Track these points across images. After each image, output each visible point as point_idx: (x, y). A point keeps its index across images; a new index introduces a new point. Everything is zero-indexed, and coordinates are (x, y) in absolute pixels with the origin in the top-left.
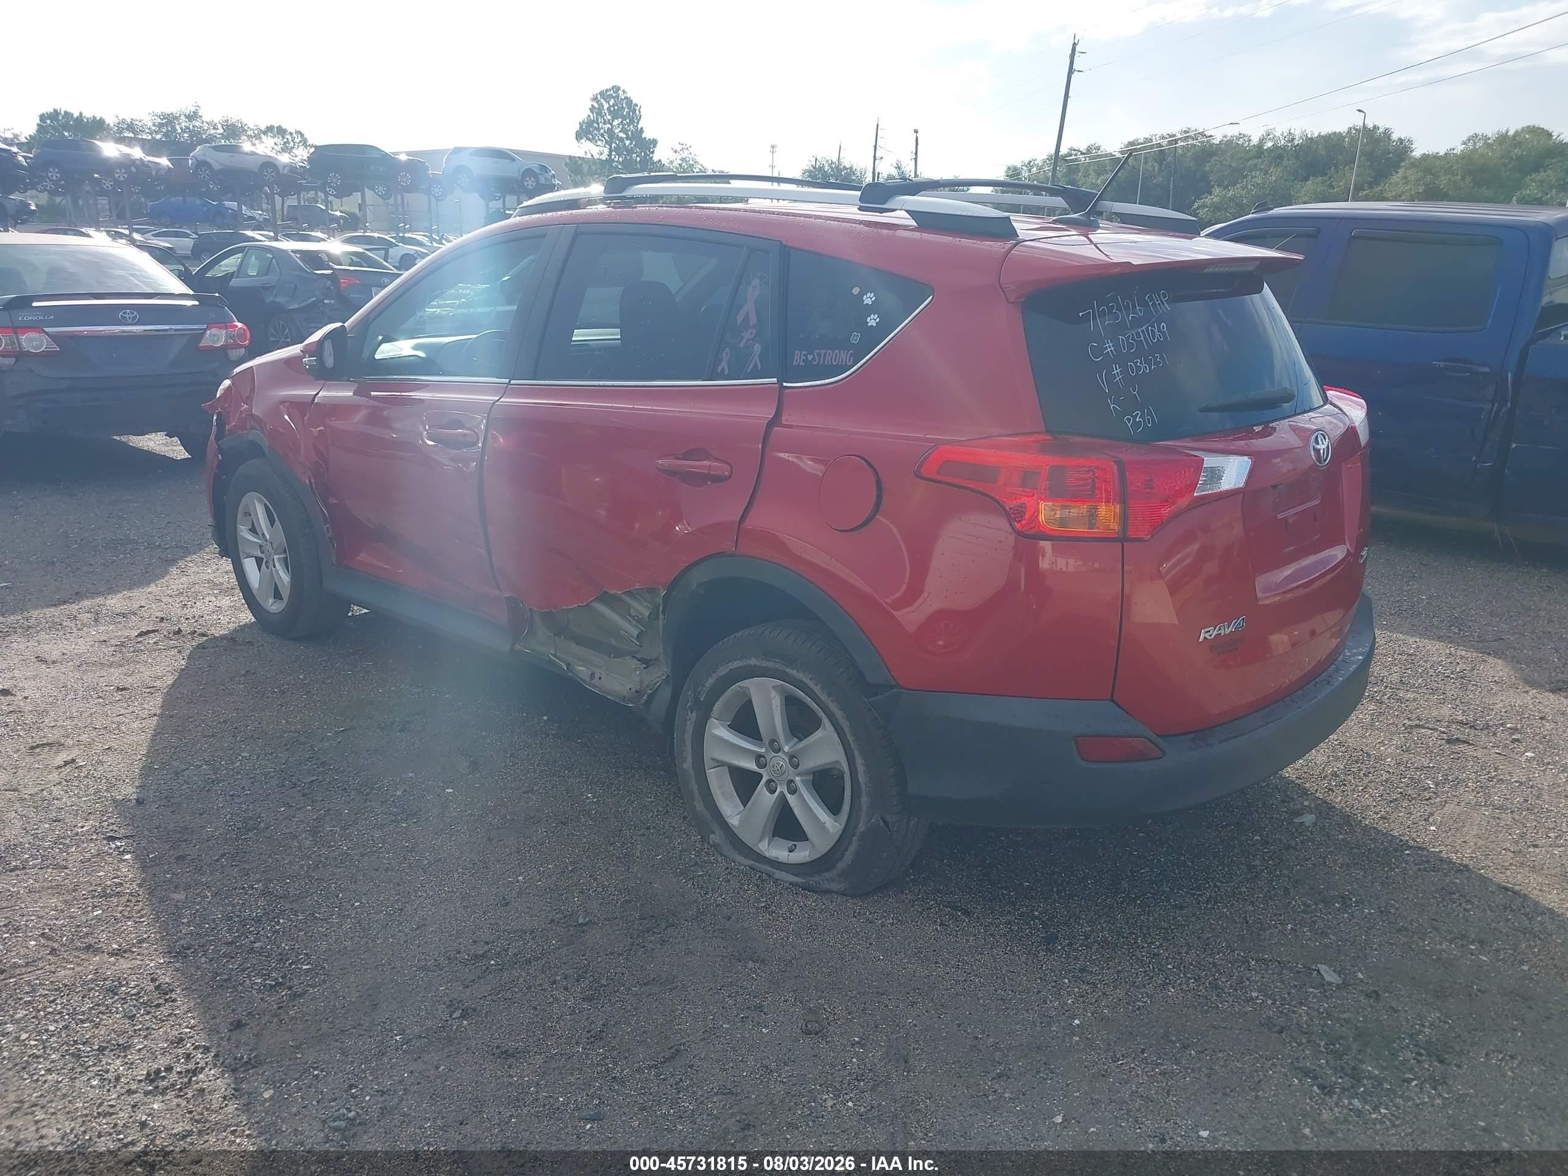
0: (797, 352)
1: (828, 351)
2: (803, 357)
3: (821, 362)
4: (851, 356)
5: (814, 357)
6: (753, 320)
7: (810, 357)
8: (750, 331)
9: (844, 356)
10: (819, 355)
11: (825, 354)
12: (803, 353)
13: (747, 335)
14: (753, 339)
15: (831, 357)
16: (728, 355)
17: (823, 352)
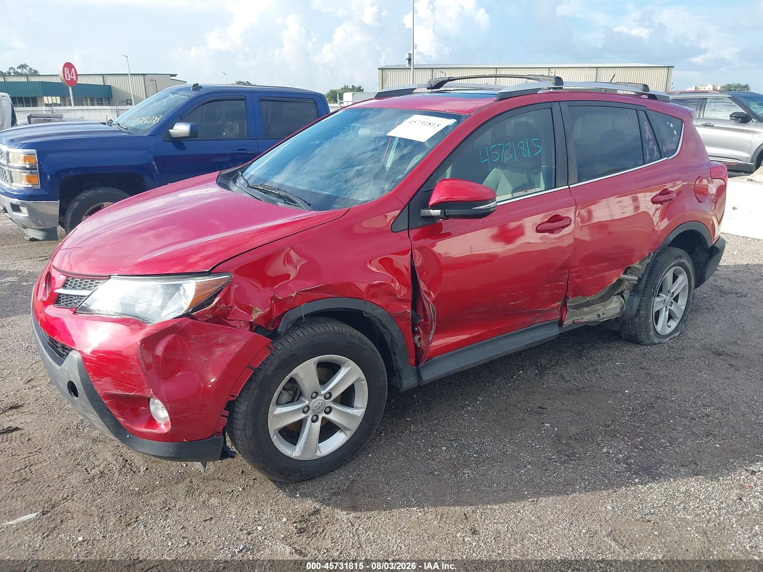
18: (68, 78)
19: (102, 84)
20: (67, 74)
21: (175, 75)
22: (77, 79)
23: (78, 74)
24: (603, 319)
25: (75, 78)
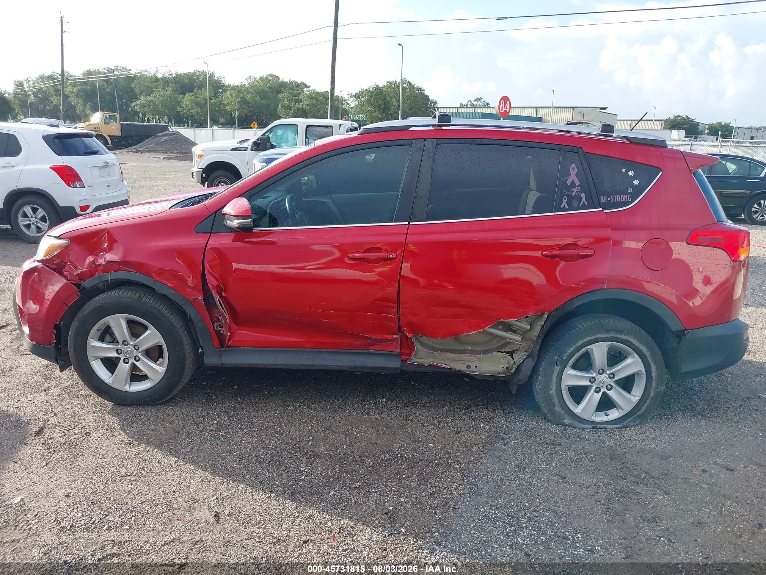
0: (601, 197)
1: (618, 196)
2: (605, 199)
3: (615, 201)
4: (630, 197)
5: (611, 199)
6: (577, 183)
7: (609, 199)
8: (577, 188)
9: (626, 198)
10: (614, 198)
11: (616, 197)
12: (605, 197)
13: (575, 190)
14: (580, 191)
15: (620, 198)
16: (566, 200)
17: (615, 196)
18: (502, 110)
19: (535, 116)
20: (502, 106)
21: (605, 109)
22: (509, 111)
23: (512, 106)
24: (473, 372)
25: (508, 110)
